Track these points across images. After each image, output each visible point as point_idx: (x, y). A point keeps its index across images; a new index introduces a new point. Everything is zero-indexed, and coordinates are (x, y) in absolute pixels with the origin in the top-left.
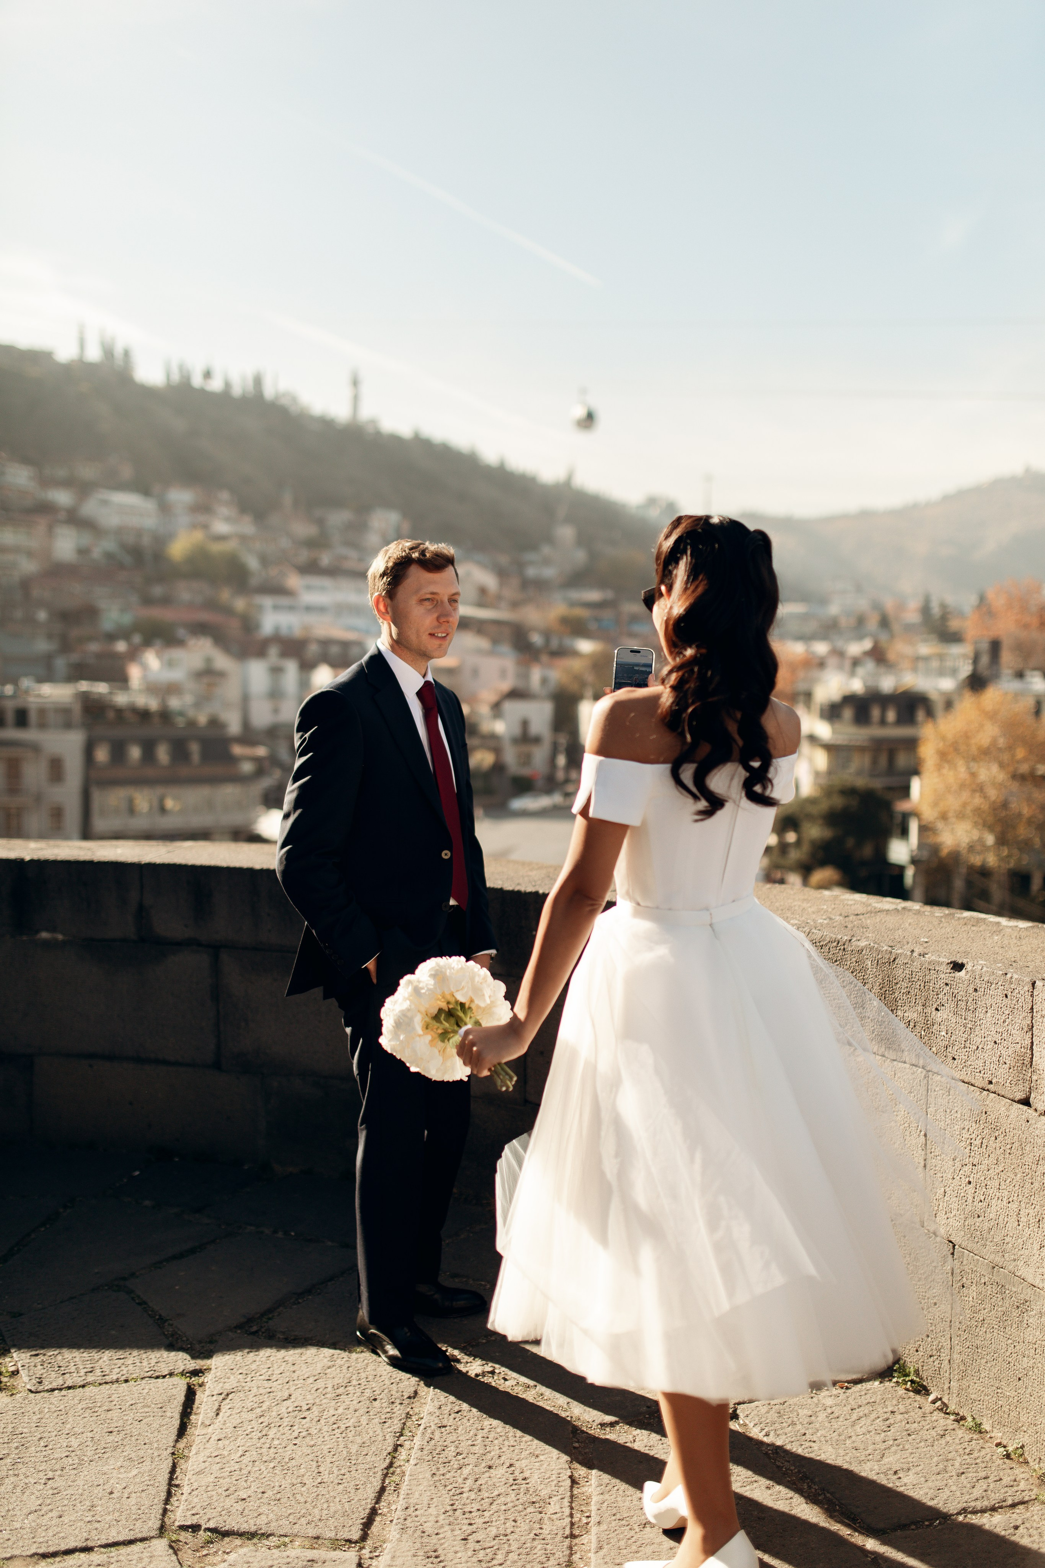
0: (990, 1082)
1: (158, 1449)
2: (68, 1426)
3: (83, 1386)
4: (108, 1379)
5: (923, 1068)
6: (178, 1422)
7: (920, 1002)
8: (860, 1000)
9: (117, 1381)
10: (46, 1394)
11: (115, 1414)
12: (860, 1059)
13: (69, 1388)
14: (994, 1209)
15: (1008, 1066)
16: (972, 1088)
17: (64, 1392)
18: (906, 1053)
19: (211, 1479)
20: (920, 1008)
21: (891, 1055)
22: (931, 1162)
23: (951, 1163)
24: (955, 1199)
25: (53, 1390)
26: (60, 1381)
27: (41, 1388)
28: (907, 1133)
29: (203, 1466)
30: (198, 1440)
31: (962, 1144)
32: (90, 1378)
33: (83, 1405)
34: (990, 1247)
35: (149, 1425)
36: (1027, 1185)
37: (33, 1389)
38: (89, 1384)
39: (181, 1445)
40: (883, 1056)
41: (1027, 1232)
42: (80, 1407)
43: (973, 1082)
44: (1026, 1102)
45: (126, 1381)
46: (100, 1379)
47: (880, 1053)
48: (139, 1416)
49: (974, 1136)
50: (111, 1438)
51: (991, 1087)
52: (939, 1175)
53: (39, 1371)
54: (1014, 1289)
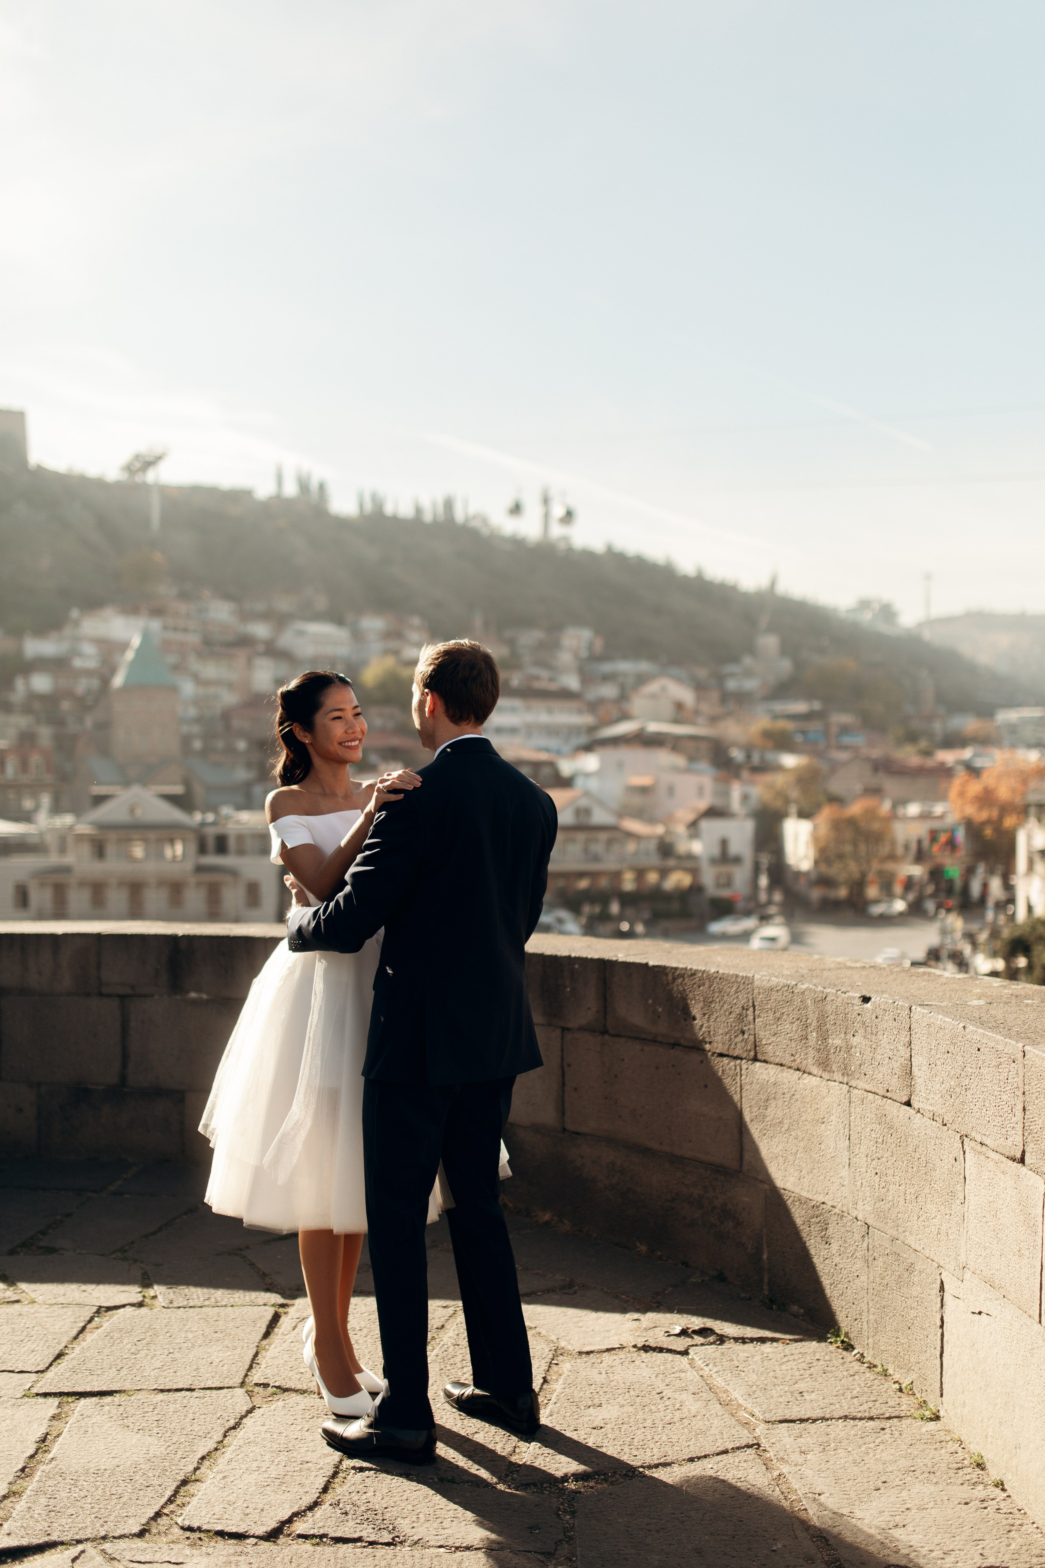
0: (888, 1091)
1: (247, 1343)
2: (188, 1327)
3: (201, 1307)
4: (219, 1304)
5: (847, 1084)
6: (265, 1330)
7: (843, 1031)
8: (804, 1033)
9: (226, 1306)
10: (175, 1310)
11: (220, 1323)
12: (806, 1081)
13: (191, 1307)
14: (891, 1192)
15: (897, 1076)
16: (877, 1097)
17: (187, 1309)
18: (836, 1073)
19: (282, 1361)
20: (843, 1035)
21: (826, 1075)
22: (853, 1160)
23: (865, 1159)
24: (868, 1188)
25: (179, 1307)
26: (185, 1303)
27: (171, 1306)
28: (838, 1139)
29: (277, 1354)
30: (277, 1341)
31: (872, 1143)
32: (207, 1303)
33: (200, 1316)
34: (891, 1224)
35: (243, 1330)
36: (910, 1170)
37: (166, 1306)
38: (205, 1306)
39: (264, 1342)
40: (821, 1077)
41: (911, 1207)
42: (197, 1317)
43: (877, 1091)
44: (908, 1104)
45: (232, 1306)
46: (213, 1304)
47: (819, 1075)
48: (237, 1325)
49: (878, 1135)
50: (216, 1335)
51: (888, 1094)
52: (858, 1170)
53: (172, 1296)
54: (905, 1256)
